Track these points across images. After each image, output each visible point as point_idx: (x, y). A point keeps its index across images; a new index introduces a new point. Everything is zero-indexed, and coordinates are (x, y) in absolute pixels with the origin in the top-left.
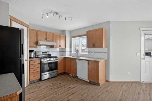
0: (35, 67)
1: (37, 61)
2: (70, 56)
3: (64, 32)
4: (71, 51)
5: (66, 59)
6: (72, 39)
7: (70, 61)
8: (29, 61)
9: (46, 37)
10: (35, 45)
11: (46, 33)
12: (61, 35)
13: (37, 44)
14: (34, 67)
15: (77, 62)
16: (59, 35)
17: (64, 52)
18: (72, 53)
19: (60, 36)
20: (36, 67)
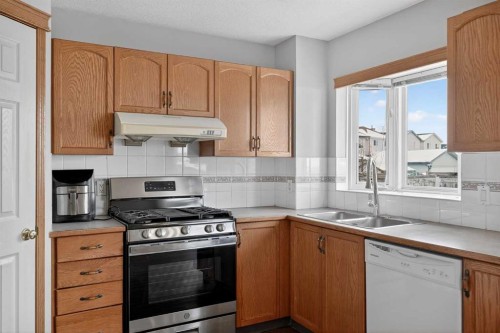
0: (89, 279)
1: (102, 240)
2: (327, 208)
3: (281, 49)
4: (328, 179)
5: (295, 232)
6: (340, 92)
7: (322, 250)
8: (55, 240)
9: (164, 89)
10: (102, 142)
11: (164, 64)
12: (265, 74)
13: (112, 133)
14: (83, 280)
15: (368, 258)
16: (250, 70)
17: (282, 179)
18: (341, 186)
19: (254, 81)
20: (99, 278)
